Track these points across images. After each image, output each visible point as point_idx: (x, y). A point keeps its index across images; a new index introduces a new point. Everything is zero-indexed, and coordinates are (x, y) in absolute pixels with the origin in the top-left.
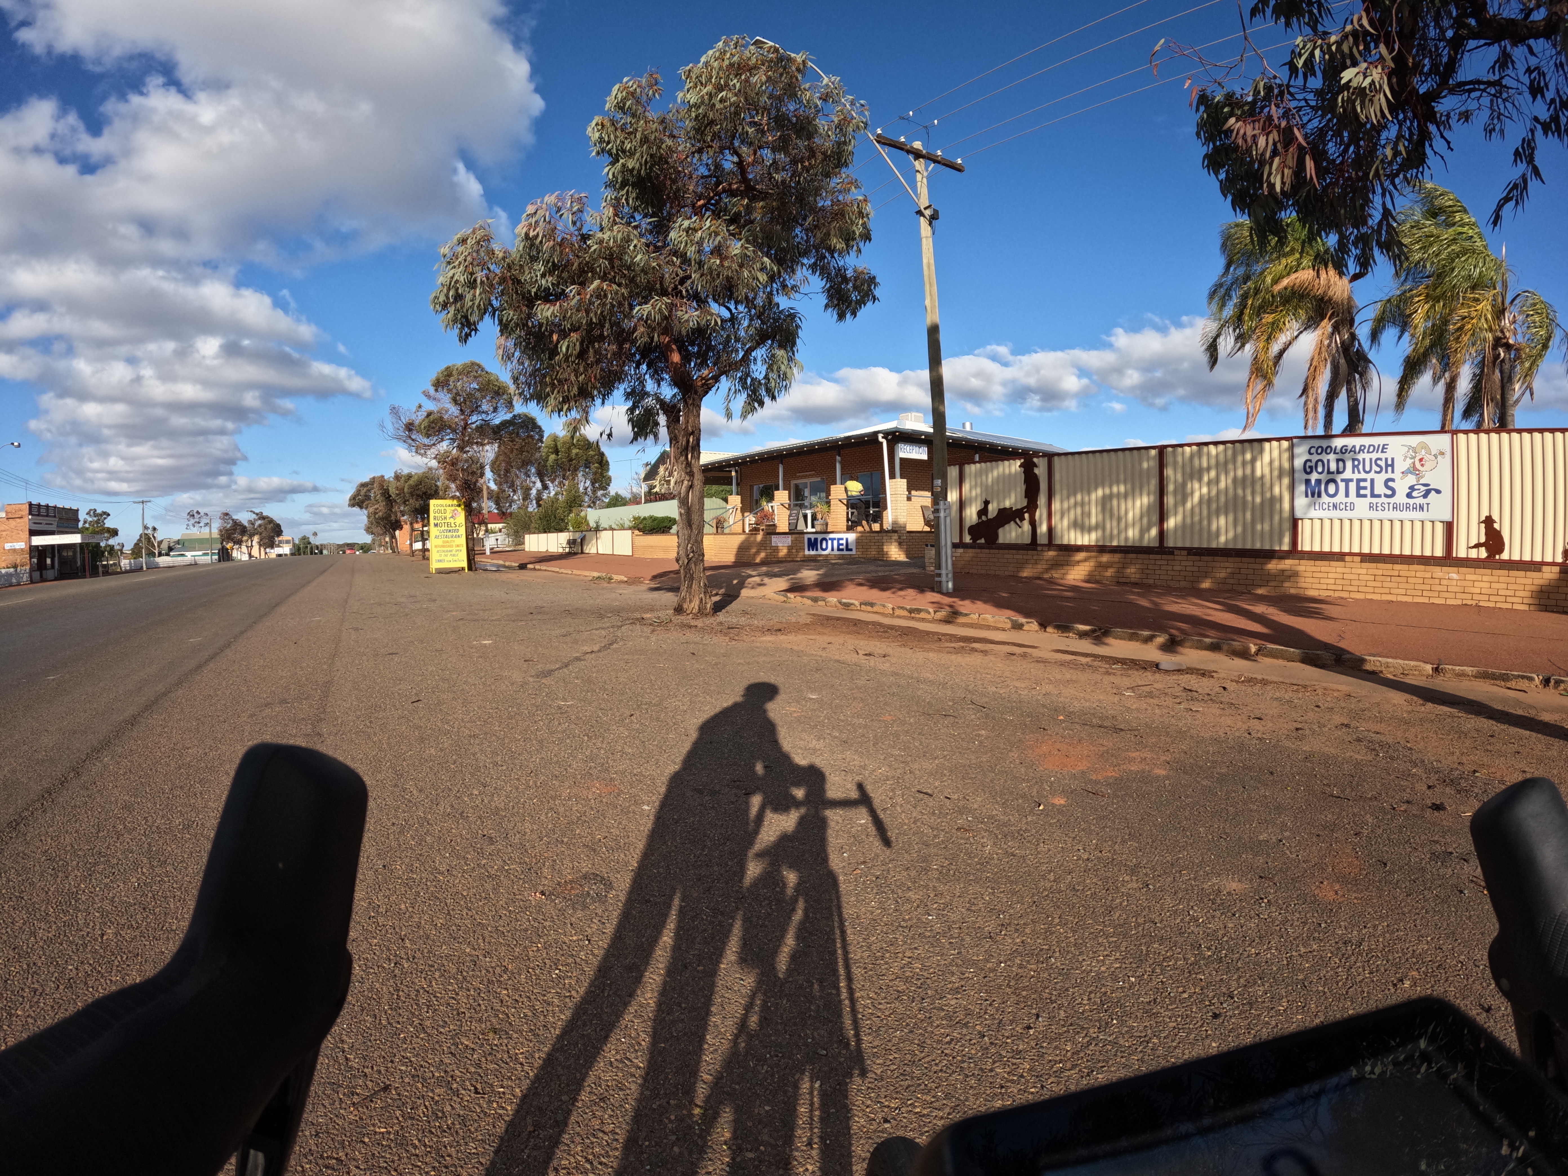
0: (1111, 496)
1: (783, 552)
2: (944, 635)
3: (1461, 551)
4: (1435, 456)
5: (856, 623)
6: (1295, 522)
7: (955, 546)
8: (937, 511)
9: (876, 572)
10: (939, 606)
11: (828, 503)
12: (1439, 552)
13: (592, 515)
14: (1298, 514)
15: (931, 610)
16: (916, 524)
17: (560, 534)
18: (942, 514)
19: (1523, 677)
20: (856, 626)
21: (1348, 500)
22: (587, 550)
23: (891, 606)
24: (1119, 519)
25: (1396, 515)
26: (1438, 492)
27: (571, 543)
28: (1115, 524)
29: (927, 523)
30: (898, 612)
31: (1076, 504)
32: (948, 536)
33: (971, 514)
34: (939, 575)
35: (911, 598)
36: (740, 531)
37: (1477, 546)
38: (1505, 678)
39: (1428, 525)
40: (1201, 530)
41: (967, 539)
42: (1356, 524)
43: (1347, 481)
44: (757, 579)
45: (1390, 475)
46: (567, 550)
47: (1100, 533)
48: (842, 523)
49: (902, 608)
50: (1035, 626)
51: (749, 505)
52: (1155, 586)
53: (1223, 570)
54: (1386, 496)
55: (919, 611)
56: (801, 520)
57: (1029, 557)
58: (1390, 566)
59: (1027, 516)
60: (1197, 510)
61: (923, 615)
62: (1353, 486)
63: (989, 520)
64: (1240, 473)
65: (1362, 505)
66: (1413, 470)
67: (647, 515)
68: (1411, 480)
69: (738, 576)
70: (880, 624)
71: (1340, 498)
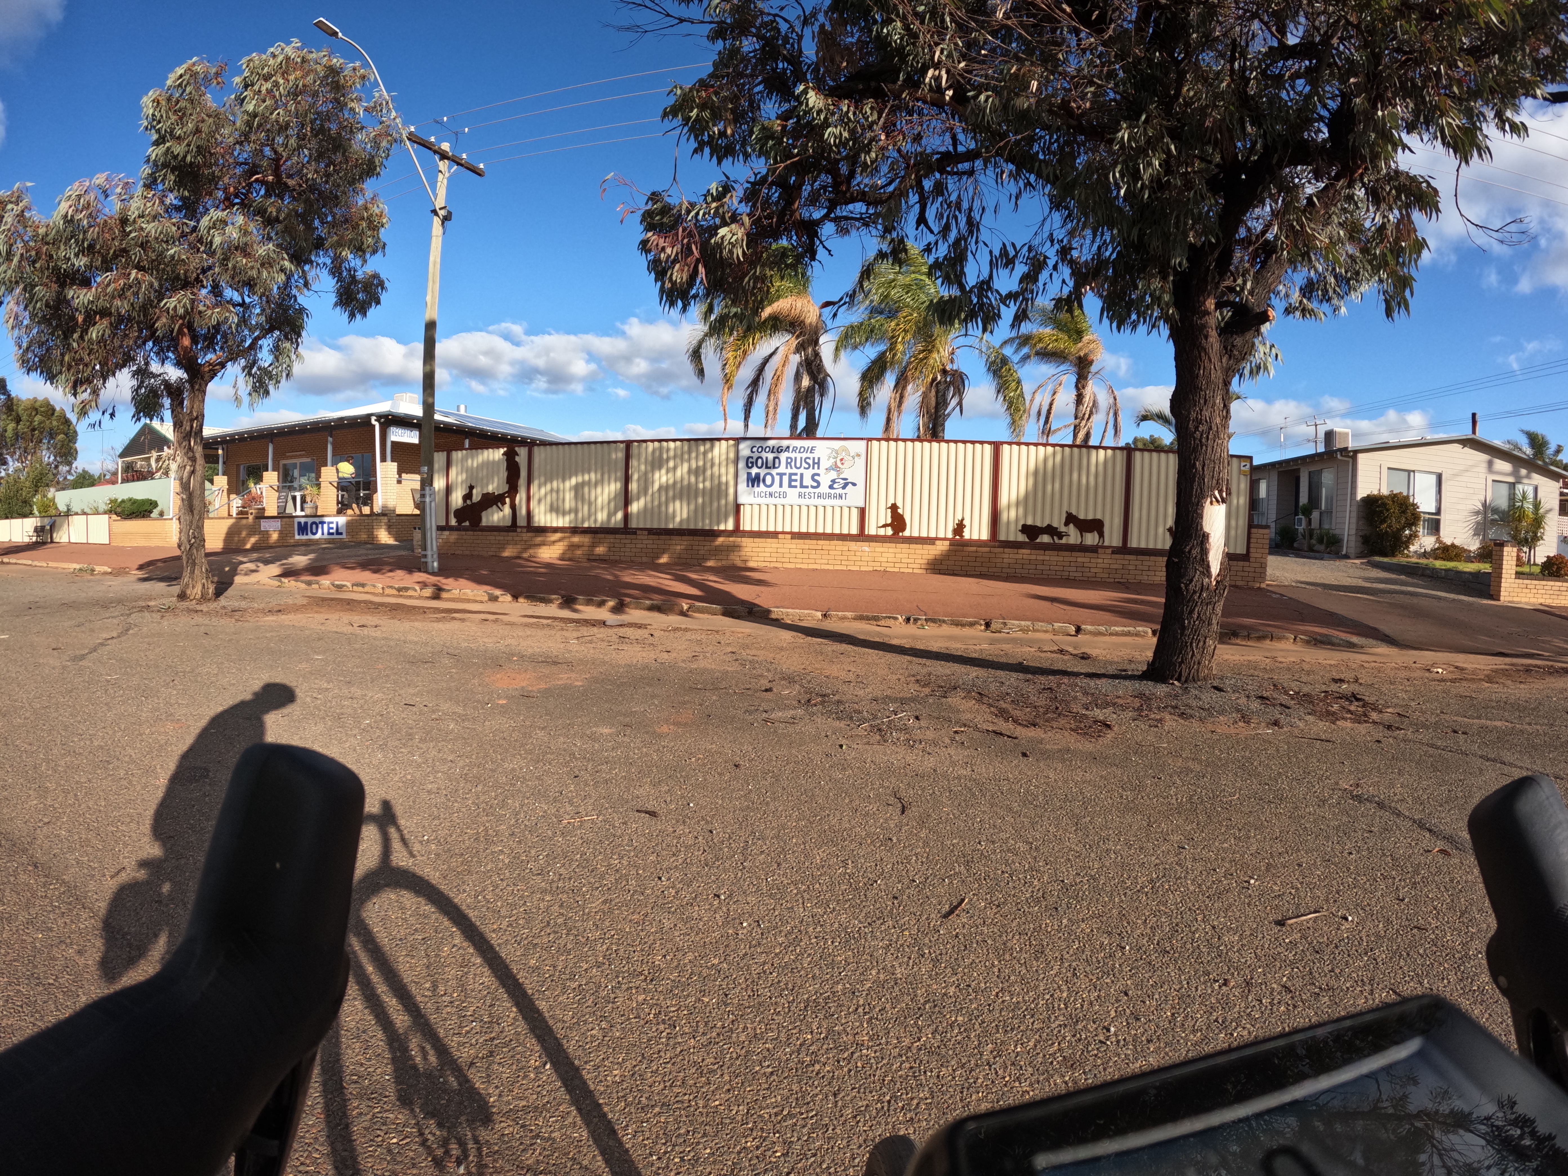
0: (583, 484)
1: (275, 536)
2: (429, 608)
3: (871, 529)
4: (853, 457)
5: (349, 602)
6: (738, 507)
7: (440, 528)
8: (423, 496)
9: (366, 555)
10: (424, 585)
11: (319, 486)
12: (854, 531)
13: (62, 499)
14: (741, 500)
15: (417, 588)
16: (406, 507)
17: (26, 520)
18: (428, 499)
19: (890, 618)
20: (350, 605)
21: (782, 490)
22: (57, 537)
23: (380, 586)
24: (590, 504)
25: (820, 502)
26: (854, 484)
27: (39, 530)
28: (586, 508)
29: (417, 506)
30: (388, 591)
31: (552, 490)
32: (433, 520)
33: (457, 499)
34: (425, 556)
35: (400, 578)
36: (226, 515)
37: (885, 526)
38: (876, 619)
39: (846, 510)
40: (660, 512)
41: (453, 522)
42: (788, 509)
43: (781, 475)
44: (251, 566)
45: (816, 471)
46: (34, 539)
47: (573, 516)
48: (333, 507)
49: (391, 587)
50: (509, 598)
51: (236, 487)
52: (621, 562)
53: (679, 546)
54: (813, 487)
55: (406, 589)
56: (290, 503)
57: (510, 538)
58: (815, 542)
59: (507, 500)
60: (656, 495)
61: (410, 593)
62: (786, 479)
63: (474, 505)
64: (694, 466)
65: (793, 494)
66: (835, 468)
67: (125, 497)
68: (833, 475)
69: (230, 563)
70: (371, 602)
71: (776, 487)
